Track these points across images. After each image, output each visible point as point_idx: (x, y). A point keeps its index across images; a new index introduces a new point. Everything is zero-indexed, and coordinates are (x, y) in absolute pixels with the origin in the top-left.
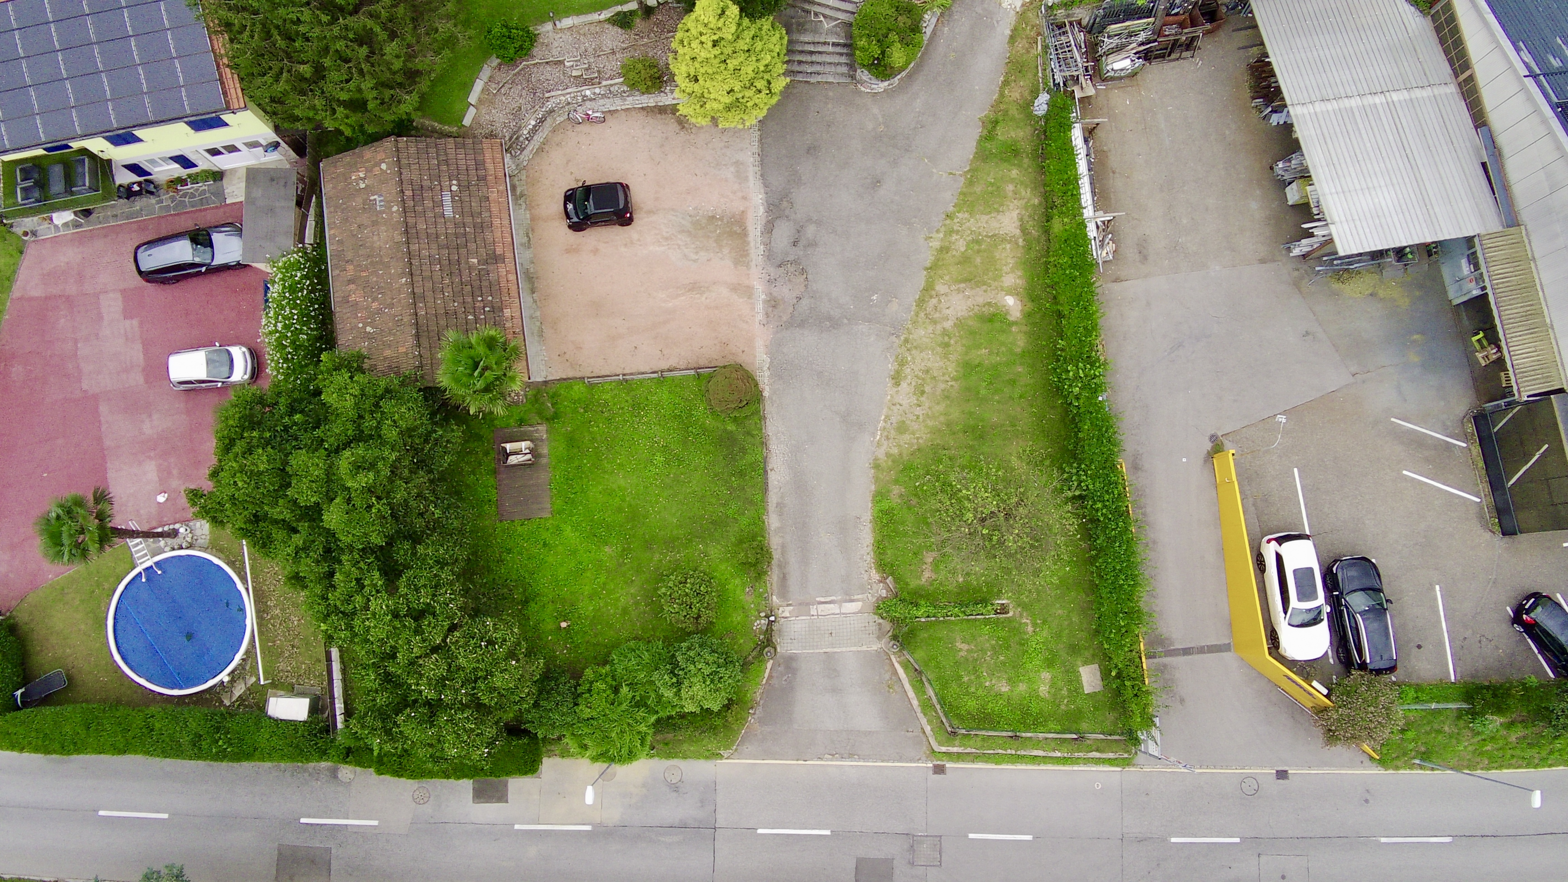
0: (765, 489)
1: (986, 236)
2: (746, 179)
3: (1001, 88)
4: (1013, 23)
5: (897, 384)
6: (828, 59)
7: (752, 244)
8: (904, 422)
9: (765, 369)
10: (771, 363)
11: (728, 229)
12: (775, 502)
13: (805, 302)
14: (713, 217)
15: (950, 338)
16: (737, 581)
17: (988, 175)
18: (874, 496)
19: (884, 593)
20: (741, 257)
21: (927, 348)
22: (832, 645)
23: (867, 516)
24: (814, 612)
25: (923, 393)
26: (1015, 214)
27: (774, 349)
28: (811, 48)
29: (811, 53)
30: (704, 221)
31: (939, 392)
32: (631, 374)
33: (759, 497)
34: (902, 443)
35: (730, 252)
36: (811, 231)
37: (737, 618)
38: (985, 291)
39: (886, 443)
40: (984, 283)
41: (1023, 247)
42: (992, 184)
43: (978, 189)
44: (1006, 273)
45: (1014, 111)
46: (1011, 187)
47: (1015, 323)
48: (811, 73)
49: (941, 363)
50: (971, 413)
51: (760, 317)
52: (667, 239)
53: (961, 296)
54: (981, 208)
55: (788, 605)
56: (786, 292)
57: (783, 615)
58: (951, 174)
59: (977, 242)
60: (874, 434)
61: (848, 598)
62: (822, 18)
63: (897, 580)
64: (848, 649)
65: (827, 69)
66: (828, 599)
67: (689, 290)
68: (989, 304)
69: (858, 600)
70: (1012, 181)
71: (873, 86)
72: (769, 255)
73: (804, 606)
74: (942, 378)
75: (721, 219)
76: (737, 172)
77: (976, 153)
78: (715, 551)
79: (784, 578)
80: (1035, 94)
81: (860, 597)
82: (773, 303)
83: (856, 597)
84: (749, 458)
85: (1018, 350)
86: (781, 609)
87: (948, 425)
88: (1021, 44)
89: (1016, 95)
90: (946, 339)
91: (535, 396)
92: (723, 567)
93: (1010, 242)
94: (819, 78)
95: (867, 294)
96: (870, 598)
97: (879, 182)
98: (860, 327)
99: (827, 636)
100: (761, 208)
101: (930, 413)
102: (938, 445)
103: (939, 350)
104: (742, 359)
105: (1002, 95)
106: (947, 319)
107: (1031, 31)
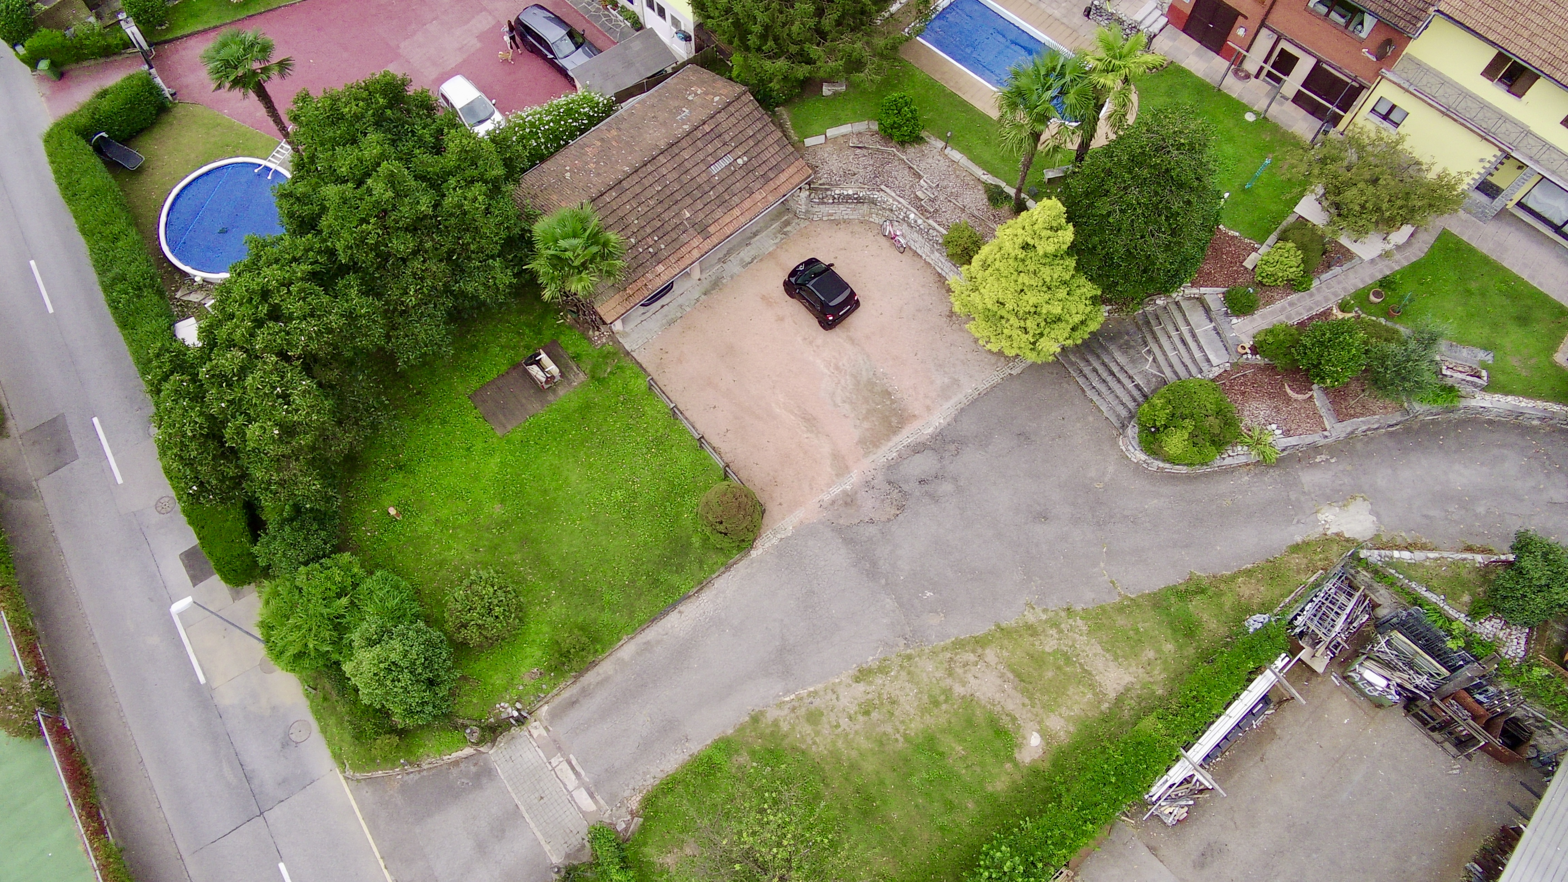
0: (654, 619)
1: (1080, 664)
2: (947, 398)
3: (1239, 572)
4: (1312, 538)
5: (857, 680)
6: (1119, 391)
7: (891, 444)
8: (822, 714)
9: (779, 536)
10: (788, 538)
11: (887, 414)
12: (649, 638)
13: (872, 530)
14: (889, 394)
15: (946, 701)
16: (538, 653)
17: (1144, 622)
18: (721, 739)
19: (621, 826)
20: (870, 442)
21: (917, 684)
22: (529, 808)
23: (695, 747)
24: (554, 762)
25: (867, 713)
26: (1128, 679)
27: (806, 532)
28: (1115, 369)
29: (1112, 374)
30: (878, 389)
31: (882, 729)
32: (686, 418)
33: (641, 616)
34: (798, 728)
35: (867, 430)
36: (947, 487)
37: (498, 679)
38: (1023, 705)
39: (786, 711)
40: (1031, 698)
41: (1101, 712)
42: (1137, 631)
43: (1120, 620)
44: (1060, 715)
45: (1228, 601)
46: (1151, 654)
47: (1016, 764)
48: (1094, 388)
49: (912, 711)
50: (882, 783)
51: (827, 498)
52: (837, 368)
53: (999, 681)
54: (1105, 638)
55: (546, 728)
56: (868, 505)
57: (532, 730)
58: (1112, 582)
59: (1068, 659)
60: (787, 692)
61: (593, 789)
62: (1151, 359)
63: (643, 829)
64: (535, 830)
65: (1110, 398)
66: (578, 768)
67: (804, 418)
68: (1014, 719)
69: (596, 802)
70: (1158, 651)
71: (1130, 448)
72: (892, 467)
73: (557, 747)
74: (897, 723)
75: (893, 402)
76: (948, 387)
77: (1155, 594)
78: (557, 610)
79: (573, 703)
80: (1264, 608)
81: (602, 802)
82: (849, 500)
83: (598, 798)
84: (675, 579)
85: (990, 789)
86: (537, 723)
87: (852, 766)
88: (1297, 560)
89: (1246, 591)
90: (942, 698)
91: (609, 353)
92: (545, 629)
93: (1095, 694)
94: (1095, 398)
95: (926, 584)
96: (607, 815)
97: (1046, 518)
98: (888, 600)
99: (537, 795)
100: (932, 429)
101: (851, 736)
102: (823, 770)
103: (925, 698)
104: (772, 509)
105: (1233, 578)
106: (964, 684)
107: (1320, 560)
